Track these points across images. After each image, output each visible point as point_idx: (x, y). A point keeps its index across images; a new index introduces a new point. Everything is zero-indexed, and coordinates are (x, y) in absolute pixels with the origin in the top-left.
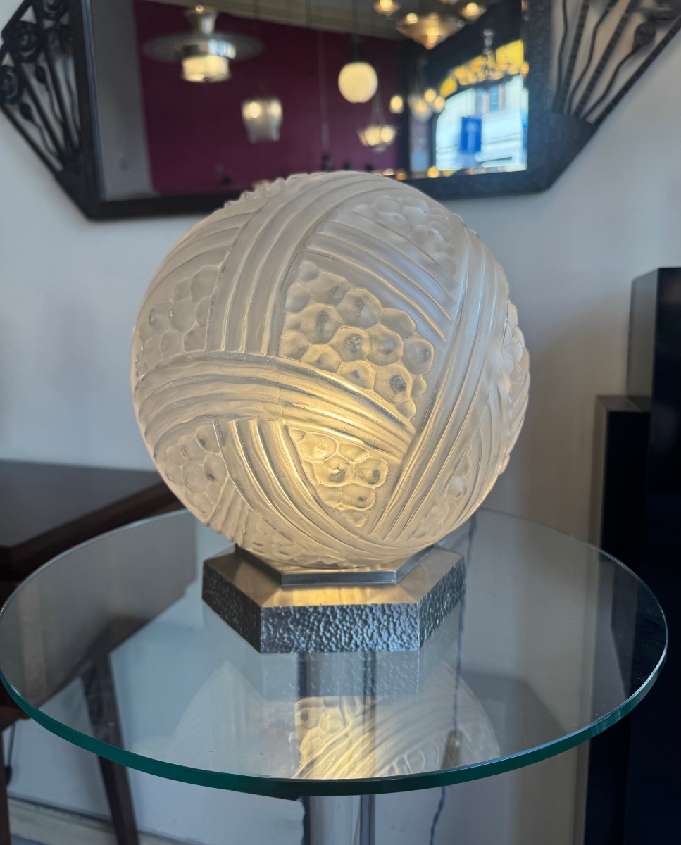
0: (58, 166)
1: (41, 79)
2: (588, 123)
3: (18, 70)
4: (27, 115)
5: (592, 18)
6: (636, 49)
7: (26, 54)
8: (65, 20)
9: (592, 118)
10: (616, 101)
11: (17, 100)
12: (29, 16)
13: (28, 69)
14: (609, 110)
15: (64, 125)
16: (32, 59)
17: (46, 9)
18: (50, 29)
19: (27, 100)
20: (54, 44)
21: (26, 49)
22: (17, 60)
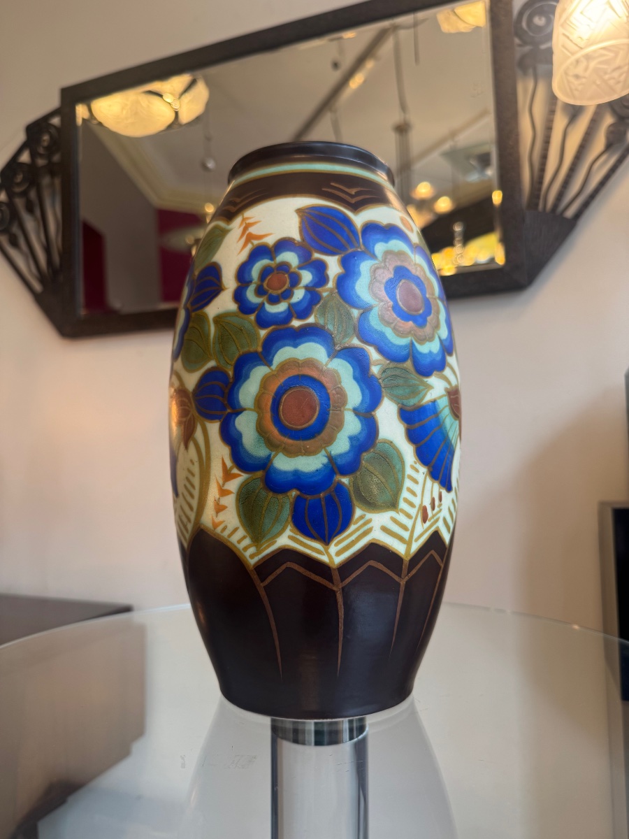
0: (38, 287)
1: (30, 210)
2: (566, 219)
3: (10, 204)
4: (14, 243)
5: (560, 122)
6: (609, 146)
7: (18, 190)
8: (56, 158)
9: (570, 213)
10: (593, 196)
11: (6, 231)
12: (24, 157)
13: (20, 203)
14: (586, 205)
15: (47, 249)
16: (24, 194)
17: (41, 151)
18: (43, 167)
19: (15, 229)
20: (46, 181)
21: (19, 184)
22: (11, 195)
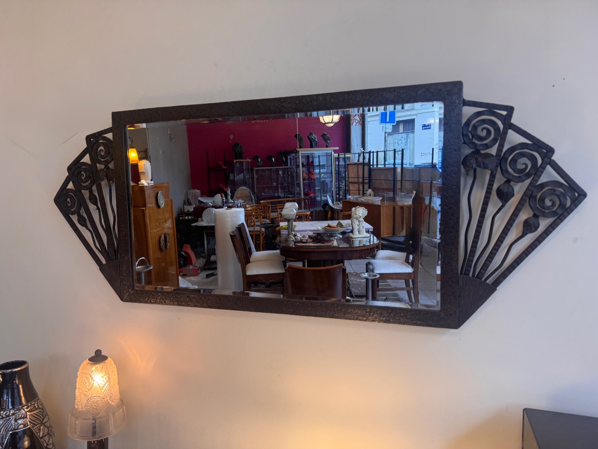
0: (103, 260)
1: (94, 202)
3: (78, 192)
6: (524, 236)
7: (84, 184)
10: (509, 270)
11: (76, 212)
12: (87, 159)
13: (86, 193)
14: (504, 276)
15: (108, 230)
16: (88, 188)
19: (83, 213)
21: (84, 181)
